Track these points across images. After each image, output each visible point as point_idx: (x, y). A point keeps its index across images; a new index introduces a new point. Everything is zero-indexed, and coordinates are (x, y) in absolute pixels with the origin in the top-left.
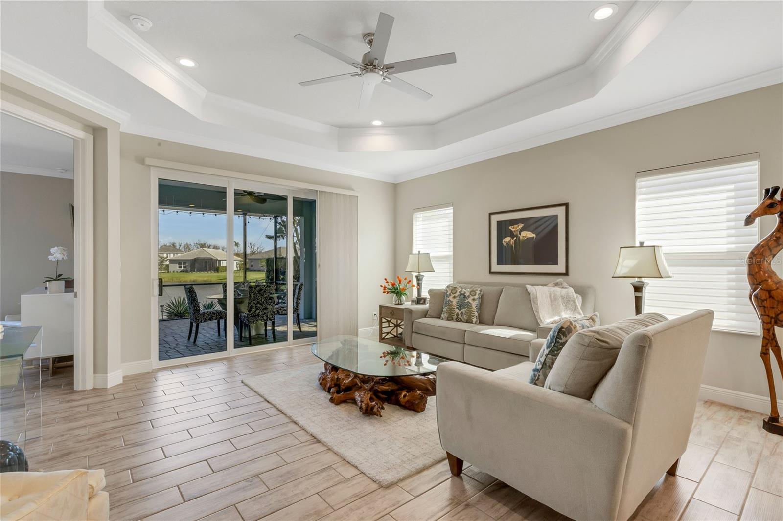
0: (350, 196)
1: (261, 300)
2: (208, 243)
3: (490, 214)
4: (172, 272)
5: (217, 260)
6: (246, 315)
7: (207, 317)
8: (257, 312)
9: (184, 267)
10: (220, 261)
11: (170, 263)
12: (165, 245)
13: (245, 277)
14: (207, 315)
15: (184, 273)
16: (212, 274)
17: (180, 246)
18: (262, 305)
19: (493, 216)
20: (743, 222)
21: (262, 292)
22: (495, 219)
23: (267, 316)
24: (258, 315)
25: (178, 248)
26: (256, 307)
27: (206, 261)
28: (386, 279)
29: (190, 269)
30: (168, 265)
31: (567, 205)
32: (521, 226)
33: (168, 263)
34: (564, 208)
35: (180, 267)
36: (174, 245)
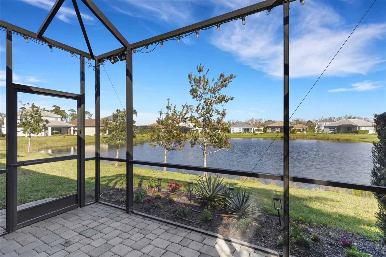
5: (357, 126)
9: (333, 130)
10: (359, 127)
11: (324, 128)
15: (333, 134)
16: (352, 135)
17: (334, 118)
25: (333, 120)
27: (349, 127)
29: (337, 131)
35: (331, 130)
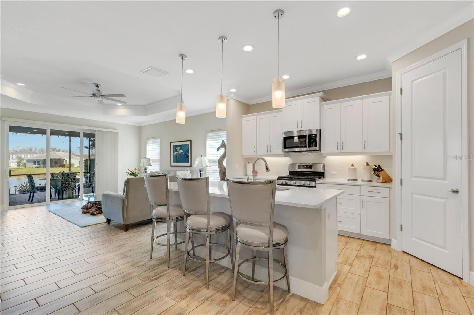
0: (114, 132)
1: (69, 180)
2: (58, 148)
3: (171, 143)
4: (28, 168)
5: (64, 160)
6: (60, 187)
7: (39, 189)
8: (66, 185)
9: (38, 164)
11: (27, 162)
12: (23, 149)
13: (70, 170)
14: (39, 188)
15: (39, 168)
17: (36, 150)
18: (69, 182)
19: (172, 143)
20: (216, 150)
21: (69, 176)
22: (173, 144)
23: (72, 187)
24: (67, 187)
25: (34, 151)
26: (66, 183)
27: (56, 160)
28: (129, 169)
29: (42, 165)
30: (25, 163)
31: (191, 141)
32: (179, 148)
33: (25, 162)
34: (190, 142)
35: (35, 164)
36: (31, 149)
